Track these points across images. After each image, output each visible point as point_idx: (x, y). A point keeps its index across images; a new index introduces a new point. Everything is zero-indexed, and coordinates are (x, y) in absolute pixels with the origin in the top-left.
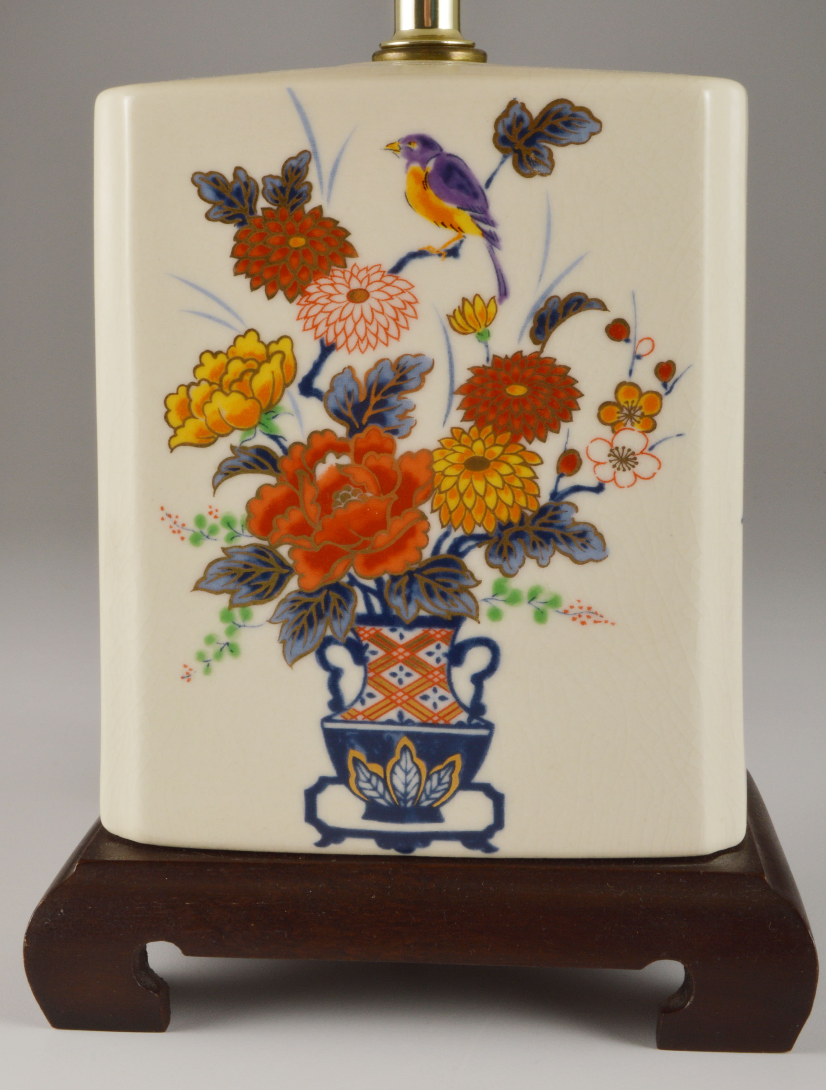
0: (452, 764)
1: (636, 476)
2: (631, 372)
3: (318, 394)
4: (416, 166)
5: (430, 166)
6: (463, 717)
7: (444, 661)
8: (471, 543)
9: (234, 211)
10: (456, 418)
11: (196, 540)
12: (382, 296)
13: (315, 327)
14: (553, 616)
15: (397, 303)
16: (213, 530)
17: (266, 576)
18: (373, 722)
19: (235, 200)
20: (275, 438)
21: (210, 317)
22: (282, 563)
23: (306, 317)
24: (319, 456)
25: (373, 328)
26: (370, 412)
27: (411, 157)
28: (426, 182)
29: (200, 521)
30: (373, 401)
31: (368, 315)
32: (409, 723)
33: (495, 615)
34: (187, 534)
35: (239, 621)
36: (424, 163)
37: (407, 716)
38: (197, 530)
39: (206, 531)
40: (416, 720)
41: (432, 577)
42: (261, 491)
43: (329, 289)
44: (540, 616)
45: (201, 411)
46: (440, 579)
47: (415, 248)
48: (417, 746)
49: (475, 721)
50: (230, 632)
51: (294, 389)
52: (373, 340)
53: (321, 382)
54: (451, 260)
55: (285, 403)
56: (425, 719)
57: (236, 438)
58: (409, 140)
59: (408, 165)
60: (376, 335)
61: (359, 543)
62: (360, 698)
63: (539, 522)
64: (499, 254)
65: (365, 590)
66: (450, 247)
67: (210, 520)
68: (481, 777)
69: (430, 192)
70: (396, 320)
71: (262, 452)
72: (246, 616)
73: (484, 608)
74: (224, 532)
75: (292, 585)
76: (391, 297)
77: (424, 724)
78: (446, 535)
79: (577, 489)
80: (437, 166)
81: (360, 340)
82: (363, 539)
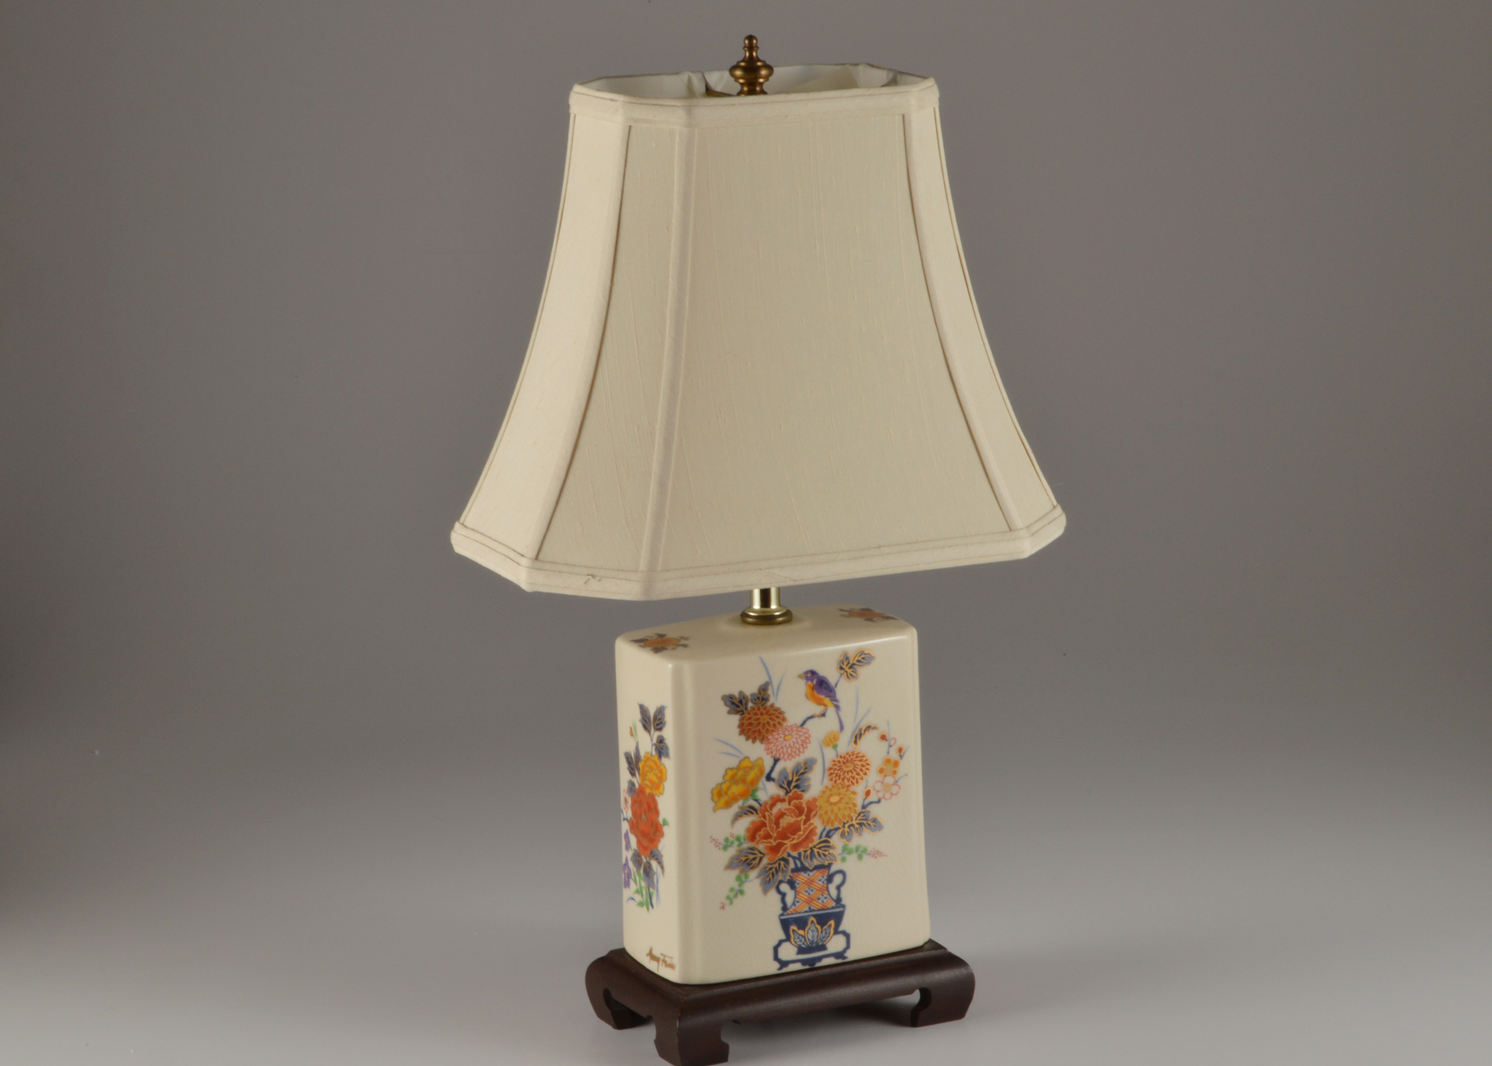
0: (830, 925)
1: (892, 794)
2: (888, 753)
3: (773, 780)
4: (809, 683)
5: (815, 682)
6: (834, 904)
7: (826, 882)
8: (833, 832)
9: (739, 709)
10: (827, 782)
11: (725, 848)
12: (797, 736)
13: (772, 752)
14: (865, 857)
15: (803, 738)
16: (732, 843)
17: (754, 859)
18: (799, 913)
19: (739, 705)
20: (756, 800)
21: (729, 754)
22: (760, 853)
23: (768, 749)
24: (773, 805)
25: (794, 750)
26: (793, 784)
27: (807, 679)
28: (813, 688)
29: (726, 840)
30: (795, 779)
31: (792, 745)
32: (813, 910)
33: (844, 860)
34: (721, 846)
35: (744, 879)
36: (812, 681)
37: (812, 908)
38: (725, 844)
39: (729, 844)
40: (815, 909)
41: (820, 848)
42: (753, 823)
43: (777, 736)
44: (860, 857)
45: (726, 793)
46: (823, 849)
47: (809, 715)
48: (817, 920)
49: (838, 905)
50: (740, 885)
51: (764, 779)
52: (794, 754)
53: (774, 775)
54: (823, 719)
55: (760, 785)
56: (819, 908)
57: (740, 803)
58: (807, 673)
59: (806, 683)
60: (795, 753)
61: (791, 839)
62: (794, 904)
63: (860, 818)
64: (840, 713)
65: (794, 858)
66: (822, 713)
67: (731, 839)
68: (841, 928)
69: (815, 692)
70: (802, 745)
71: (751, 807)
72: (747, 877)
73: (839, 858)
74: (736, 843)
75: (765, 861)
76: (801, 736)
77: (819, 910)
78: (824, 830)
79: (871, 803)
80: (817, 682)
81: (789, 755)
82: (793, 837)
